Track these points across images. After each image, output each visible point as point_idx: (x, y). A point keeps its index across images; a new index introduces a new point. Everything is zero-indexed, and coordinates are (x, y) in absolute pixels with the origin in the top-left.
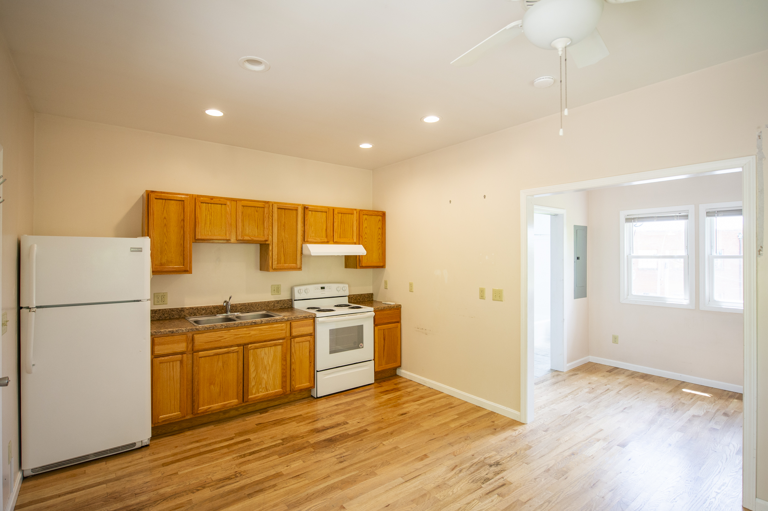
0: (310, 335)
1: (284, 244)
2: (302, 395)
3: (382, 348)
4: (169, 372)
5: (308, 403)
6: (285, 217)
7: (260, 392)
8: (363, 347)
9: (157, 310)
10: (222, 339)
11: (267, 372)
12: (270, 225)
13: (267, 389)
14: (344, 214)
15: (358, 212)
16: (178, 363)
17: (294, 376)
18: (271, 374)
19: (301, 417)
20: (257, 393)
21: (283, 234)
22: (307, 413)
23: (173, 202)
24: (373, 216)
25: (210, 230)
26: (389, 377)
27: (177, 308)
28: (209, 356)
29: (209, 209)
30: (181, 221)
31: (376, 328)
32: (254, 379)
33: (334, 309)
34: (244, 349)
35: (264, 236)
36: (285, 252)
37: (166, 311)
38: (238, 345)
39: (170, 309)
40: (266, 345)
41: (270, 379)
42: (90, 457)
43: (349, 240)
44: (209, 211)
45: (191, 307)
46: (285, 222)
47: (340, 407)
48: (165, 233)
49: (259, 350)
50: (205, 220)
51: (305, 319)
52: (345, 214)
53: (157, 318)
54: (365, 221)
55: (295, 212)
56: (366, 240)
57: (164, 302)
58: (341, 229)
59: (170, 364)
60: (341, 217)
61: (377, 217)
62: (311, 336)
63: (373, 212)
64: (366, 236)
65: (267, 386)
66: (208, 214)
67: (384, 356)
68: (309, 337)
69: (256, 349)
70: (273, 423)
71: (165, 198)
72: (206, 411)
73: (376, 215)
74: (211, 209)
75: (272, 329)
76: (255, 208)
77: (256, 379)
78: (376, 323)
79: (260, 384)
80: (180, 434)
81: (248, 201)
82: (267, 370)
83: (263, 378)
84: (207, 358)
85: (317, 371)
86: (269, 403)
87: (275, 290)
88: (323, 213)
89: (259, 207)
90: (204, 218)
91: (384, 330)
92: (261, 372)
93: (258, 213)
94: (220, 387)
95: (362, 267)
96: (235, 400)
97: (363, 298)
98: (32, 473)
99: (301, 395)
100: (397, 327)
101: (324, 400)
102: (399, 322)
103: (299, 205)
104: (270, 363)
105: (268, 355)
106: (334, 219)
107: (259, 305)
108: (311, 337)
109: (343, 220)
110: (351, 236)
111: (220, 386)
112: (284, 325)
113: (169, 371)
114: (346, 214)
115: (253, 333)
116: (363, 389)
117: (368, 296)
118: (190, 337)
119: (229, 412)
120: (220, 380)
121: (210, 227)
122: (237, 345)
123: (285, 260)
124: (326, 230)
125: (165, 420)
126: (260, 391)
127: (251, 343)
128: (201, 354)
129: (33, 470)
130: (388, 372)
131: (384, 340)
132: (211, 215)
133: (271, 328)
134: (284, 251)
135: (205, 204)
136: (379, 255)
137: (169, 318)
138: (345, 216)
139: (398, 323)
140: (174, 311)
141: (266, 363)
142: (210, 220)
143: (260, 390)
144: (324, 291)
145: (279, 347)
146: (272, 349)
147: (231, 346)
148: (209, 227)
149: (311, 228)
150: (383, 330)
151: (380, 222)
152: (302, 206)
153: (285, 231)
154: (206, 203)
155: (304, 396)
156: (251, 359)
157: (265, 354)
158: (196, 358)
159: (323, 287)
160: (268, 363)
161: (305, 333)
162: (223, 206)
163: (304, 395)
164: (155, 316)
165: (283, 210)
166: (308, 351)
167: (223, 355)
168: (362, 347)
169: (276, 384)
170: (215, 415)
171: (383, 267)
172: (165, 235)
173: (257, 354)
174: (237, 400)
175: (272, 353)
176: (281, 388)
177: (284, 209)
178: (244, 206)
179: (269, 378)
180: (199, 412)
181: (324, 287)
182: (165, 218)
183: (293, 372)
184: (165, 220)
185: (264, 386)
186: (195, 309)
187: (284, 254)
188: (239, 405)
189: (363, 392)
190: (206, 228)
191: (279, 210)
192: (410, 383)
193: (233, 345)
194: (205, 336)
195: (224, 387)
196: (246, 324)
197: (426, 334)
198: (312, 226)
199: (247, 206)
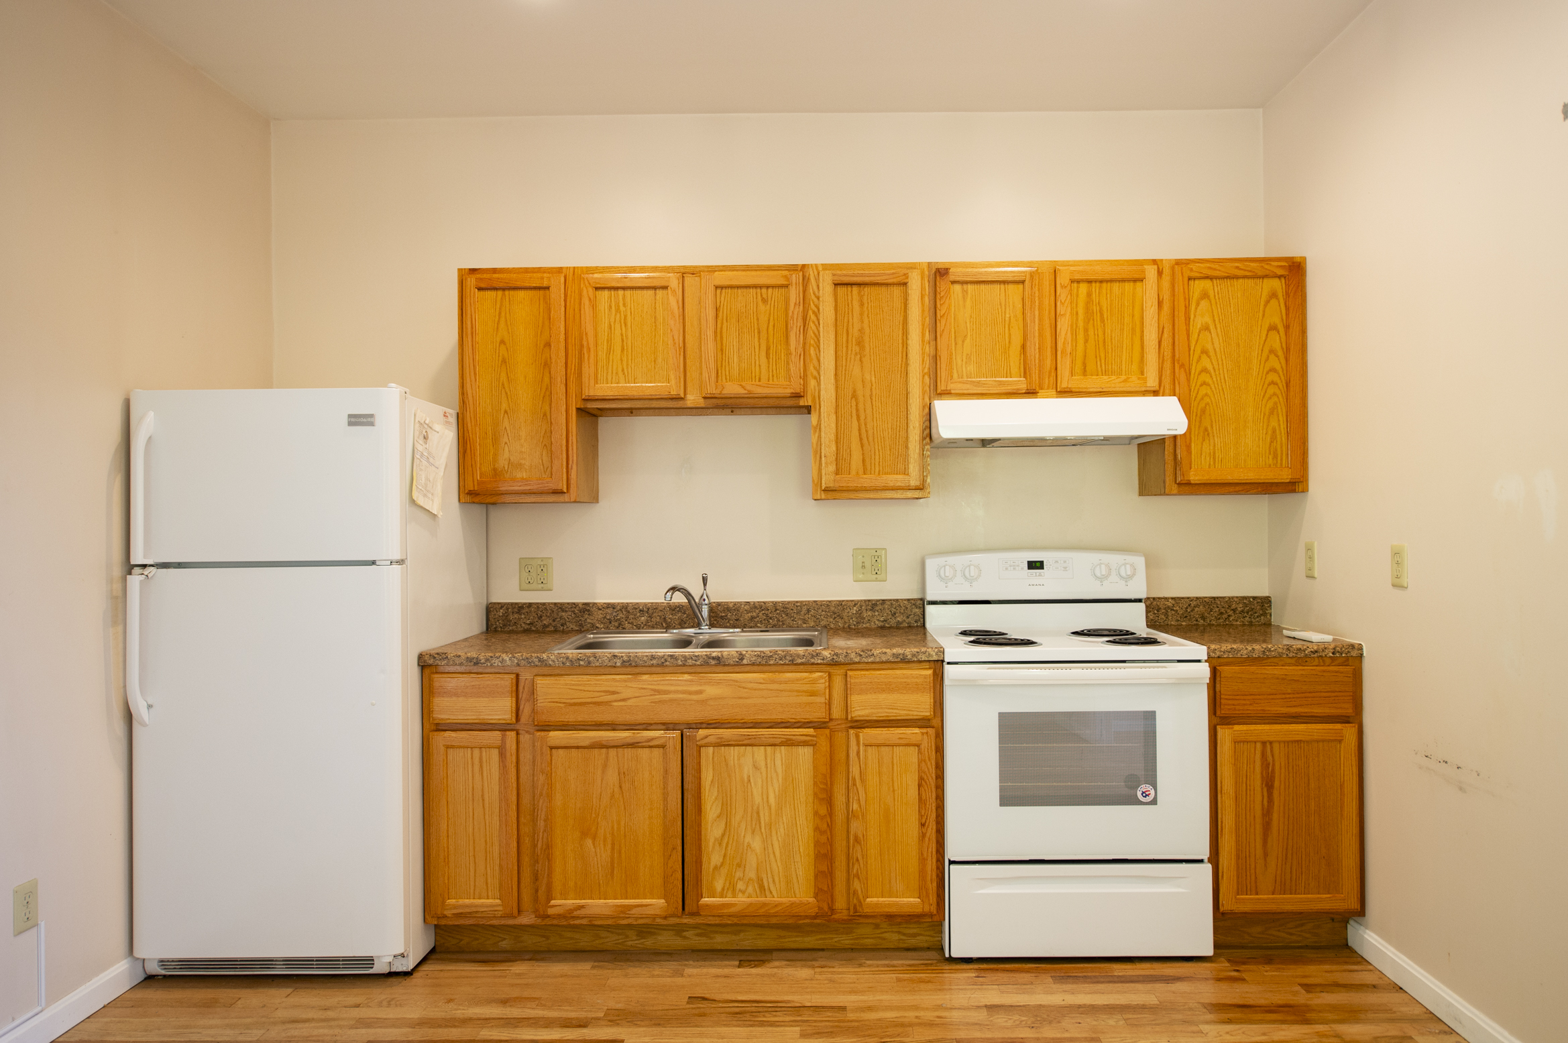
0: (923, 723)
1: (861, 406)
2: (904, 934)
3: (1259, 820)
4: (470, 778)
5: (914, 969)
6: (861, 314)
7: (740, 895)
8: (1154, 802)
9: (525, 604)
10: (616, 701)
11: (763, 830)
12: (812, 342)
13: (762, 887)
14: (1101, 282)
15: (1167, 271)
16: (495, 752)
17: (857, 860)
18: (775, 838)
19: (839, 1016)
20: (730, 892)
21: (856, 371)
22: (870, 1009)
23: (522, 293)
24: (1241, 281)
25: (623, 370)
26: (1307, 947)
27: (574, 604)
28: (578, 747)
29: (619, 306)
30: (545, 347)
31: (1224, 733)
32: (720, 844)
33: (1034, 640)
34: (684, 741)
35: (789, 378)
36: (863, 431)
37: (546, 609)
38: (667, 726)
39: (555, 604)
40: (755, 737)
41: (772, 856)
42: (275, 964)
43: (1125, 381)
44: (620, 313)
45: (609, 604)
46: (861, 330)
47: (1001, 1019)
48: (503, 385)
49: (733, 752)
50: (609, 341)
51: (901, 665)
52: (1107, 281)
53: (523, 625)
54: (1198, 304)
55: (897, 291)
56: (1208, 380)
57: (544, 585)
58: (1086, 341)
59: (472, 754)
60: (1089, 295)
61: (1259, 281)
62: (924, 730)
63: (1237, 264)
64: (1206, 362)
65: (764, 877)
66: (615, 321)
67: (1266, 855)
68: (917, 730)
69: (725, 745)
70: (737, 1010)
71: (501, 285)
72: (569, 914)
73: (1255, 277)
74: (624, 305)
75: (775, 686)
76: (759, 290)
77: (724, 845)
78: (1223, 711)
79: (739, 865)
80: (504, 964)
81: (737, 270)
82: (762, 822)
83: (749, 845)
84: (574, 752)
85: (951, 862)
86: (784, 937)
87: (866, 564)
88: (1011, 287)
89: (773, 287)
90: (606, 334)
91: (1264, 743)
92: (743, 826)
93: (768, 306)
94: (613, 849)
95: (1188, 488)
96: (659, 898)
97: (1222, 613)
98: (159, 970)
99: (899, 933)
100: (1340, 741)
101: (966, 975)
102: (1353, 716)
103: (912, 266)
104: (772, 800)
105: (763, 769)
106: (1058, 304)
107: (808, 611)
108: (923, 734)
109: (1095, 308)
110: (1135, 367)
111: (613, 844)
112: (821, 677)
113: (470, 775)
114: (1111, 281)
115: (711, 691)
116: (1152, 972)
117: (1245, 605)
118: (527, 682)
119: (654, 934)
120: (613, 828)
121: (621, 360)
122: (663, 724)
123: (864, 461)
124: (1024, 347)
125: (462, 913)
126: (740, 890)
127: (709, 725)
128: (556, 736)
129: (163, 962)
130: (1302, 925)
131: (1269, 784)
132: (626, 325)
133: (773, 682)
134: (859, 430)
135: (606, 292)
136: (1273, 438)
137: (553, 629)
138: (1104, 291)
139: (1348, 722)
140: (566, 611)
141: (758, 799)
142: (623, 340)
143: (740, 885)
144: (1040, 575)
145: (805, 753)
146: (778, 755)
147: (647, 726)
148: (619, 362)
149: (960, 342)
150: (1259, 746)
151: (1274, 302)
152: (926, 269)
153: (863, 359)
154: (610, 288)
155: (912, 942)
156: (707, 776)
157: (756, 767)
158: (541, 750)
159: (1036, 562)
160: (765, 799)
161: (902, 714)
162: (660, 293)
163: (915, 935)
164: (519, 619)
165: (855, 289)
166: (911, 781)
167: (620, 750)
168: (1148, 799)
169: (794, 876)
170: (612, 933)
171: (1295, 485)
172: (503, 391)
173: (727, 765)
174: (663, 901)
175: (780, 770)
176: (812, 895)
177: (859, 284)
178: (722, 287)
179: (770, 850)
180: (551, 911)
181: (1042, 562)
182: (502, 342)
183: (854, 846)
184: (503, 347)
185: (752, 874)
186: (621, 610)
187: (861, 439)
188: (671, 919)
189: (1139, 986)
190: (611, 363)
191: (841, 290)
192: (1394, 998)
193: (651, 724)
194: (566, 684)
195: (623, 851)
196: (690, 662)
197: (1461, 789)
198: (966, 336)
199: (731, 287)
